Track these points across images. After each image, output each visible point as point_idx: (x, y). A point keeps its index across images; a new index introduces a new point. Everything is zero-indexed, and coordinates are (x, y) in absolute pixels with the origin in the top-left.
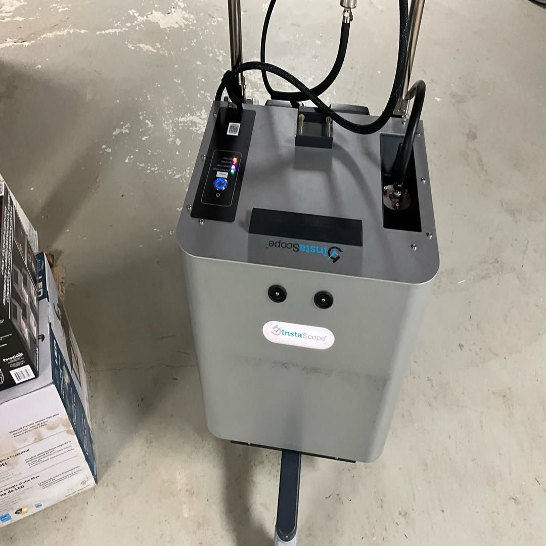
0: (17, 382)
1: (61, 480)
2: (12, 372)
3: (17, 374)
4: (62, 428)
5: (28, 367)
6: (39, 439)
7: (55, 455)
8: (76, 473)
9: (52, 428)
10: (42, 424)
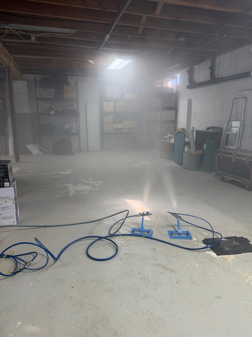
0: (5, 186)
1: (7, 219)
2: (5, 183)
3: (5, 184)
4: (12, 201)
5: (8, 183)
6: (6, 202)
7: (8, 209)
8: (12, 218)
9: (10, 200)
10: (8, 197)
